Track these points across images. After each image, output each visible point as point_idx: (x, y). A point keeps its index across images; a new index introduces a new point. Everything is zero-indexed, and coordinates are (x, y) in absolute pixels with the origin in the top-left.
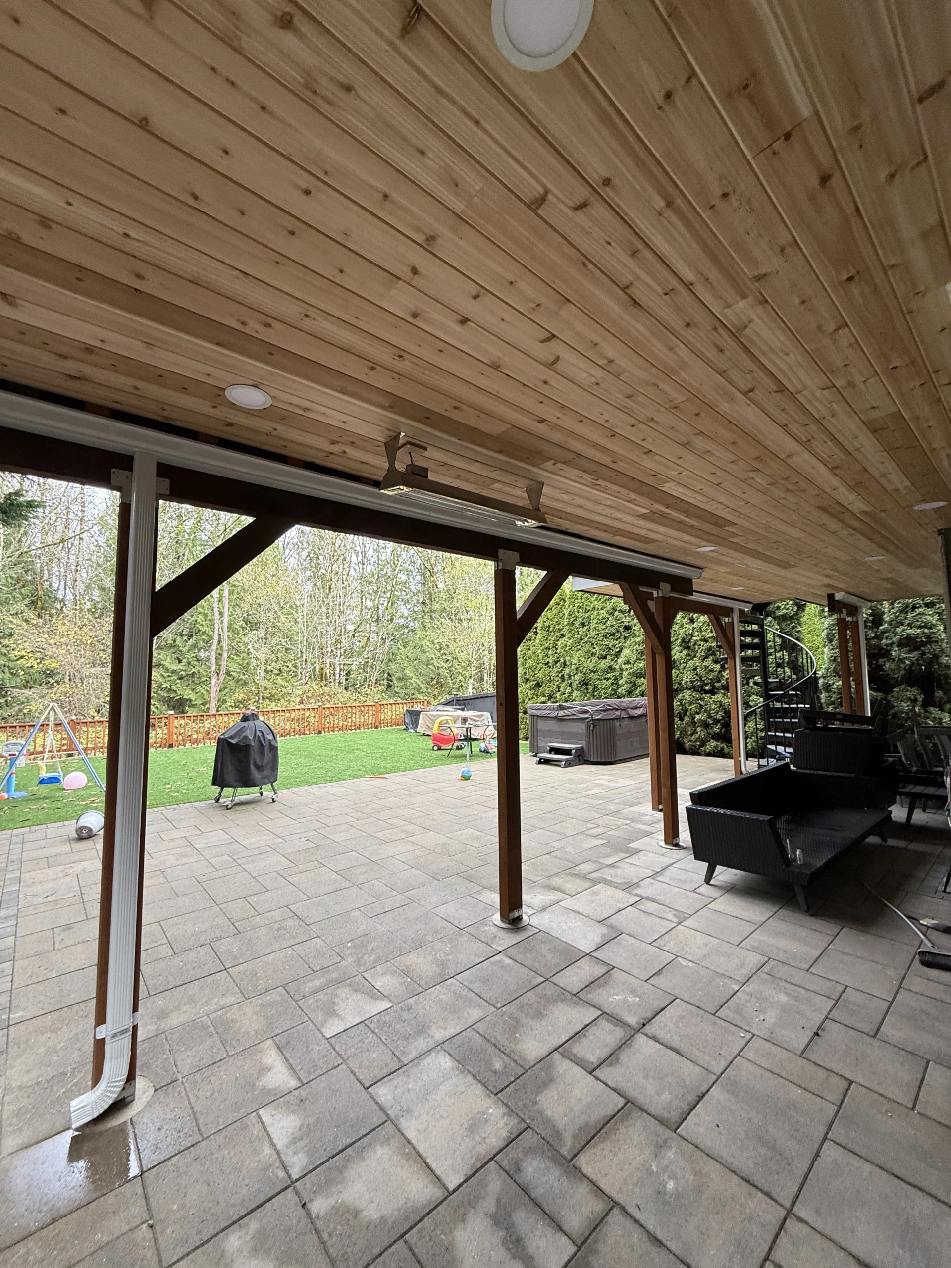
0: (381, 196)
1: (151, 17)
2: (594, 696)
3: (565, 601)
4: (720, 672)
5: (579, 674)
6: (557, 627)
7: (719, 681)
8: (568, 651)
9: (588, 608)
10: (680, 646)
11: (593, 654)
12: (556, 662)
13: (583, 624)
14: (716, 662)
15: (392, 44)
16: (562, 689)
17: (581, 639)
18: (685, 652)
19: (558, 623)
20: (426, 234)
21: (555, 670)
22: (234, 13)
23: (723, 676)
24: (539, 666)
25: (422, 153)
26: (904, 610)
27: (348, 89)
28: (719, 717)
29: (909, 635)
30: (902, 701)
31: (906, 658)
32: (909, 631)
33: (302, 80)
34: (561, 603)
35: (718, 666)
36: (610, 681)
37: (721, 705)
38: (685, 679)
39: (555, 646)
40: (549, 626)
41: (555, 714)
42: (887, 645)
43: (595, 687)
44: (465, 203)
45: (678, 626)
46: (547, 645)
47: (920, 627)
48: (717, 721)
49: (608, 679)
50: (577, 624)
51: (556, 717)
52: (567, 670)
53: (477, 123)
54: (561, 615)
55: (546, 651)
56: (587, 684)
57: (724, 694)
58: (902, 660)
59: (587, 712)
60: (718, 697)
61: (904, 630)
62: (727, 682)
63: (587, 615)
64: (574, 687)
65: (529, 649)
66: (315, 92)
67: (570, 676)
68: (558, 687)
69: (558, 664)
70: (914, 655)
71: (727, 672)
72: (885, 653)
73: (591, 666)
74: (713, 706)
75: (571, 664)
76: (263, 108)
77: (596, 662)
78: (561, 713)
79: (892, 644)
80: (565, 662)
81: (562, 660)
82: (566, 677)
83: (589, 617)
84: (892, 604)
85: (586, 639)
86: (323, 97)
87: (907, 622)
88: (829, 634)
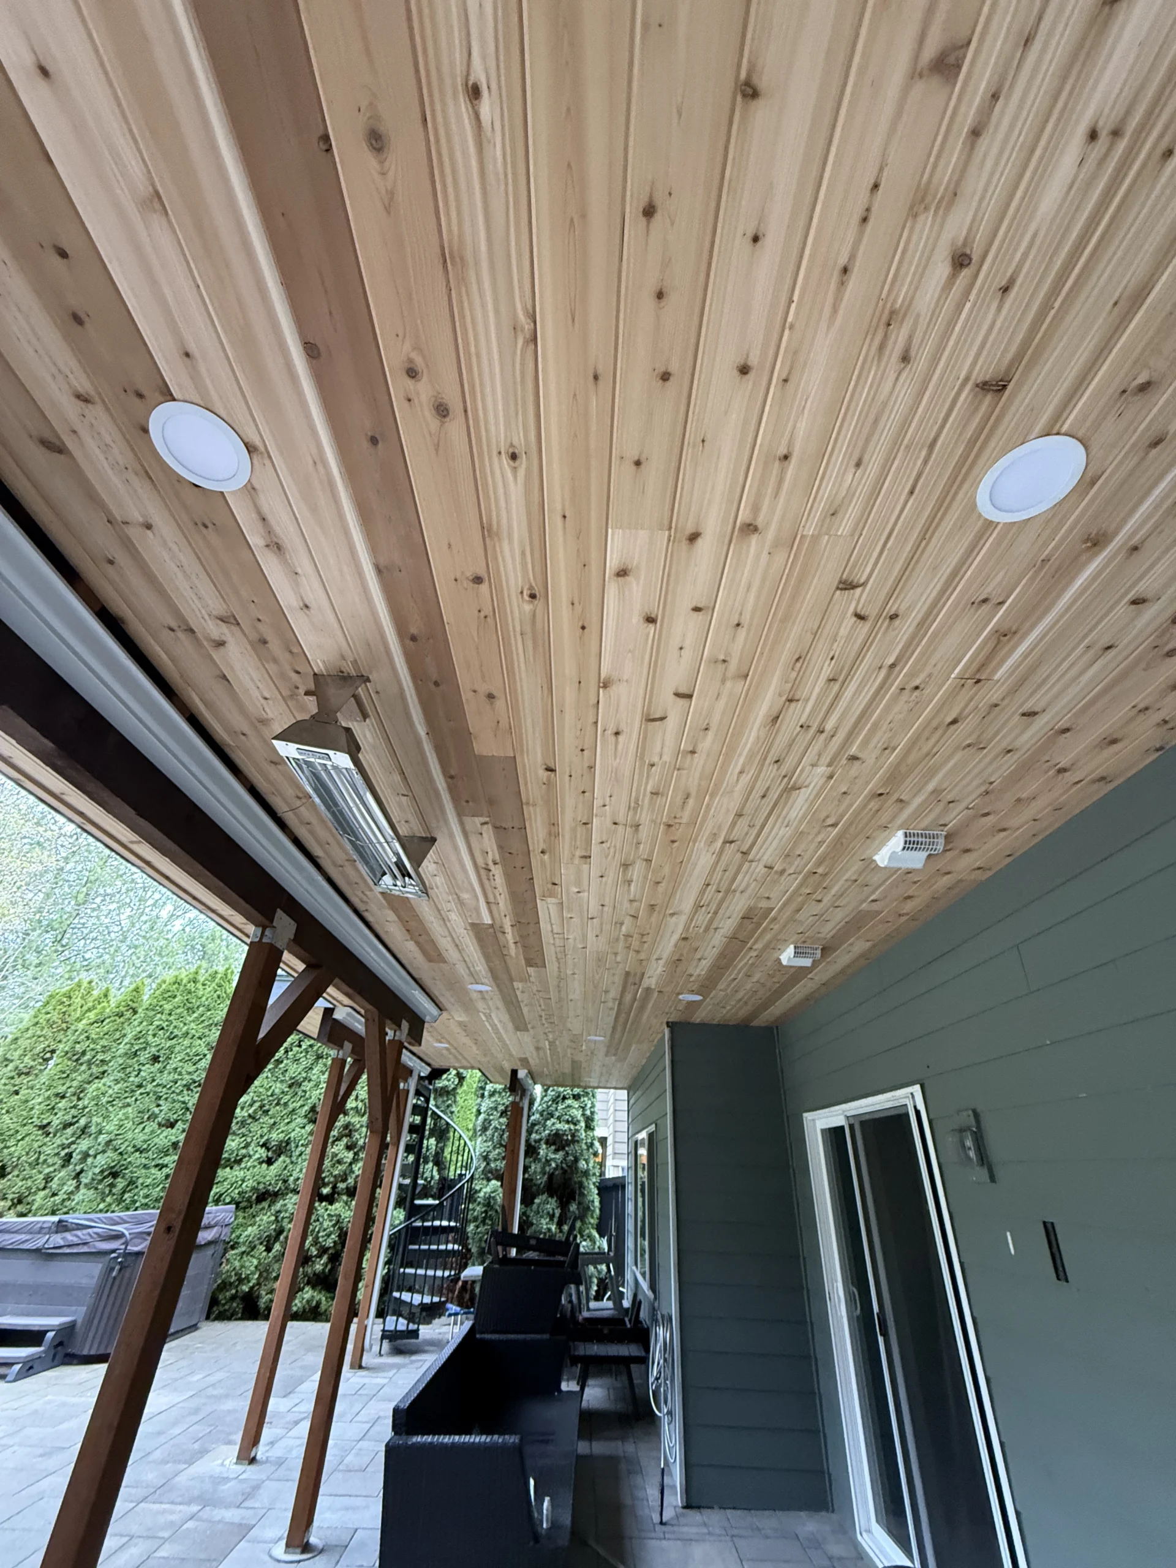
0: (785, 452)
1: (921, 76)
2: (120, 1201)
3: (135, 1012)
4: (351, 1164)
5: (110, 1153)
6: (100, 1057)
7: (344, 1180)
8: (103, 1107)
9: (176, 1032)
10: (306, 1116)
11: (153, 1117)
12: (67, 1125)
13: (155, 1059)
14: (349, 1148)
15: (967, 379)
16: (54, 1185)
17: (140, 1086)
18: (309, 1128)
19: (105, 1049)
20: (755, 519)
21: (58, 1141)
22: (955, 194)
23: (352, 1172)
24: (23, 1131)
25: (858, 465)
26: (555, 1100)
27: (905, 359)
28: (329, 1243)
29: (557, 1130)
30: (542, 1217)
31: (552, 1159)
32: (558, 1126)
33: (898, 306)
34: (128, 1014)
35: (351, 1155)
36: (165, 1171)
37: (338, 1222)
38: (295, 1175)
39: (79, 1095)
40: (84, 1053)
41: (39, 1242)
42: (536, 1141)
43: (132, 1182)
44: (816, 533)
45: (312, 1084)
46: (61, 1089)
47: (568, 1122)
48: (323, 1250)
49: (160, 1167)
50: (144, 1056)
51: (37, 1251)
52: (84, 1144)
53: (912, 493)
54: (117, 1035)
55: (54, 1100)
56: (115, 1175)
57: (346, 1203)
58: (548, 1162)
59: (119, 1236)
60: (337, 1207)
61: (553, 1124)
62: (356, 1182)
63: (169, 1043)
64: (84, 1181)
65: (17, 1093)
66: (889, 325)
67: (86, 1155)
68: (48, 1179)
69: (69, 1131)
70: (559, 1156)
71: (360, 1164)
72: (532, 1151)
73: (140, 1138)
74: (325, 1224)
75: (100, 1132)
76: (845, 270)
77: (153, 1132)
78: (57, 1239)
79: (540, 1140)
80: (86, 1127)
81: (83, 1122)
82: (76, 1157)
83: (171, 1048)
84: (546, 1091)
85: (149, 1087)
86: (886, 336)
87: (557, 1114)
88: (485, 1120)
